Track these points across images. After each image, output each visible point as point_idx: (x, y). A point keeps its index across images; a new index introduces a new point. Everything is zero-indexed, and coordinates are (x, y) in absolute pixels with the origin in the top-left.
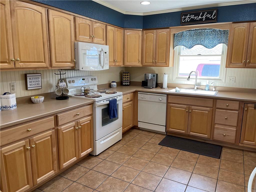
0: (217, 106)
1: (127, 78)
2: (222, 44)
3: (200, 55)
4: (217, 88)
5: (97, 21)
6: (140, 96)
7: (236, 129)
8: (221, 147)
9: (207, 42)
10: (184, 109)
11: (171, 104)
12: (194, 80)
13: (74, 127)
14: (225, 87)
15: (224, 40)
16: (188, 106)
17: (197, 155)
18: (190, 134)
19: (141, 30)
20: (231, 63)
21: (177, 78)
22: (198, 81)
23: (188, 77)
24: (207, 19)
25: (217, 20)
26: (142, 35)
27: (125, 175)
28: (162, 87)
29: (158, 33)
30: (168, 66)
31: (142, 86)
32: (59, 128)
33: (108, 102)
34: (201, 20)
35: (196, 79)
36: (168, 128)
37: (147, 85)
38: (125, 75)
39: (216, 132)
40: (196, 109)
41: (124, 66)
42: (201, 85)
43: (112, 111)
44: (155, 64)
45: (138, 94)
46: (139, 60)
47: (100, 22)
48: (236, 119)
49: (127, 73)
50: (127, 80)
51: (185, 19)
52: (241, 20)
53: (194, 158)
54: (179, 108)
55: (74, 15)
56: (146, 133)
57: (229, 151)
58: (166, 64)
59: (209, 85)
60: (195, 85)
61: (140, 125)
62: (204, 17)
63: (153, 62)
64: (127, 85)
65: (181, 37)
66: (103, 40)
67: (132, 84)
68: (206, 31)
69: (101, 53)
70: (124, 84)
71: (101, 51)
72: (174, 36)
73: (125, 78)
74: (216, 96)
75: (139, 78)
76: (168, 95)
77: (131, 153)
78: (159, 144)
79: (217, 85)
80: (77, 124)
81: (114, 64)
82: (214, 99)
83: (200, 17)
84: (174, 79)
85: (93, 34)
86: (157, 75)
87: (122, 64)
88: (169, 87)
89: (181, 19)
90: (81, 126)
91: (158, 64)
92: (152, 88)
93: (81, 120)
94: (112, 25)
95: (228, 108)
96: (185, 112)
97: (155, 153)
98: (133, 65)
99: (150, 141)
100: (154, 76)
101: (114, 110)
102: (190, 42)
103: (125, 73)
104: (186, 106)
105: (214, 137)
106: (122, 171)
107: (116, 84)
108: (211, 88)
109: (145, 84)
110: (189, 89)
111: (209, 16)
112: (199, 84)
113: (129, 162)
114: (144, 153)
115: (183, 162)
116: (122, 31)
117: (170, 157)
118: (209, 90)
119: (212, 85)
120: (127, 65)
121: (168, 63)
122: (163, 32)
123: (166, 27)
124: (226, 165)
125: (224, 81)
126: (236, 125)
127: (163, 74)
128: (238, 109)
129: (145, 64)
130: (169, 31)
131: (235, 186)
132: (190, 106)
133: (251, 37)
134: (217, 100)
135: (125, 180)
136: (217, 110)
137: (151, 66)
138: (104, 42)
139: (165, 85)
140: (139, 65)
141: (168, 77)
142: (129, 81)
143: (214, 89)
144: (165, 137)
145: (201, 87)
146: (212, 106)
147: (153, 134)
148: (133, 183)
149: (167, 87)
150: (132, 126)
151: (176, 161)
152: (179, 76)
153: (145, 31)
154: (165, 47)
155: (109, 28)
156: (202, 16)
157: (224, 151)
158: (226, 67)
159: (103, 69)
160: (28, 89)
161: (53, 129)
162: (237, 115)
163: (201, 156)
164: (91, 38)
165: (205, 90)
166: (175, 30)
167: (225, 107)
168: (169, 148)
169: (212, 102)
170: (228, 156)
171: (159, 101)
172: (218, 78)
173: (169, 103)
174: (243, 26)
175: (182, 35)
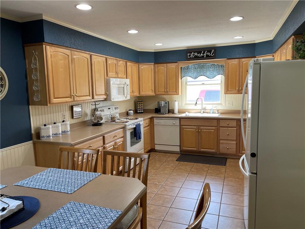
0: (221, 125)
1: (141, 106)
2: (220, 75)
3: (203, 84)
4: (220, 111)
5: (120, 59)
6: (156, 121)
7: (235, 143)
8: (226, 159)
9: (208, 73)
10: (195, 130)
11: (183, 127)
12: (200, 106)
13: (114, 146)
14: (226, 110)
15: (222, 72)
16: (198, 127)
17: (208, 165)
18: (201, 151)
19: (153, 64)
20: (228, 90)
21: (186, 104)
22: (204, 106)
23: (195, 103)
24: (207, 56)
25: (215, 57)
26: (154, 69)
27: (156, 181)
28: (173, 113)
29: (168, 66)
30: (178, 94)
31: (155, 113)
32: (105, 146)
33: (135, 126)
34: (203, 57)
35: (202, 104)
36: (182, 148)
37: (160, 112)
38: (139, 104)
39: (221, 146)
40: (204, 129)
41: (139, 96)
42: (206, 109)
43: (138, 134)
44: (167, 93)
45: (154, 120)
46: (152, 90)
47: (122, 60)
48: (235, 134)
49: (141, 102)
50: (141, 108)
51: (190, 55)
52: (233, 57)
53: (206, 167)
54: (190, 129)
55: (106, 57)
56: (163, 154)
57: (232, 160)
58: (176, 92)
59: (213, 109)
60: (201, 110)
61: (157, 148)
62: (205, 55)
63: (165, 91)
64: (142, 113)
65: (187, 69)
66: (125, 75)
67: (146, 111)
68: (207, 65)
69: (124, 86)
70: (139, 112)
71: (124, 84)
72: (181, 69)
73: (139, 106)
74: (219, 117)
75: (152, 106)
76: (180, 118)
77: (155, 168)
78: (176, 161)
79: (219, 109)
80: (116, 143)
81: (132, 95)
82: (218, 120)
83: (202, 55)
84: (183, 105)
85: (118, 71)
86: (168, 102)
87: (138, 94)
88: (180, 112)
89: (187, 55)
90: (118, 145)
91: (169, 93)
92: (165, 114)
93: (117, 141)
94: (130, 62)
95: (229, 126)
96: (196, 132)
97: (175, 167)
98: (147, 94)
99: (168, 159)
100: (166, 103)
101: (139, 133)
102: (195, 74)
103: (139, 102)
104: (196, 127)
105: (220, 150)
106: (153, 179)
107: (133, 112)
108: (215, 111)
109: (158, 110)
110: (197, 113)
111: (208, 54)
112: (205, 109)
113: (156, 174)
114: (166, 168)
115: (198, 170)
116: (137, 65)
117: (188, 168)
118: (213, 113)
119: (215, 109)
120: (142, 94)
121: (178, 92)
122: (172, 66)
123: (175, 62)
124: (231, 169)
125: (224, 105)
126: (235, 139)
127: (173, 101)
128: (235, 126)
129: (158, 93)
130: (177, 65)
131: (237, 179)
132: (199, 127)
133: (241, 70)
134: (220, 120)
135: (158, 184)
136: (221, 128)
137: (163, 95)
138: (125, 76)
139: (176, 111)
140: (152, 94)
141: (178, 103)
142: (143, 109)
143: (217, 112)
144: (180, 155)
145: (207, 111)
146: (216, 125)
147: (169, 154)
148: (164, 184)
149: (178, 112)
150: (150, 149)
151: (193, 170)
152: (188, 102)
153: (156, 65)
154: (175, 79)
155: (128, 64)
156: (203, 54)
157: (228, 160)
158: (225, 94)
159: (126, 99)
160: (74, 118)
161: (102, 146)
162: (235, 131)
163: (211, 165)
164: (117, 74)
165: (210, 113)
166: (182, 64)
167: (227, 126)
168: (185, 162)
169: (216, 122)
170: (231, 164)
171: (173, 125)
172: (219, 102)
173: (182, 125)
174: (235, 62)
175: (188, 68)
